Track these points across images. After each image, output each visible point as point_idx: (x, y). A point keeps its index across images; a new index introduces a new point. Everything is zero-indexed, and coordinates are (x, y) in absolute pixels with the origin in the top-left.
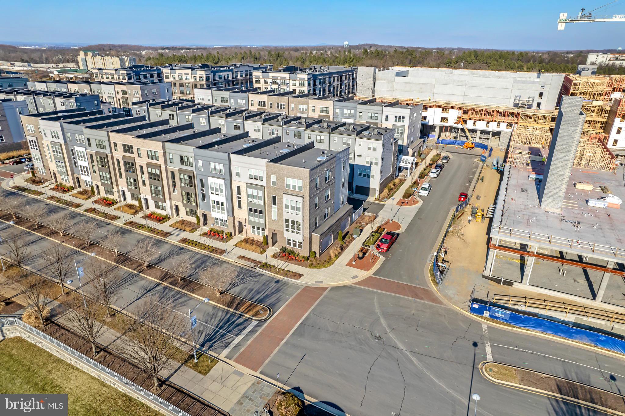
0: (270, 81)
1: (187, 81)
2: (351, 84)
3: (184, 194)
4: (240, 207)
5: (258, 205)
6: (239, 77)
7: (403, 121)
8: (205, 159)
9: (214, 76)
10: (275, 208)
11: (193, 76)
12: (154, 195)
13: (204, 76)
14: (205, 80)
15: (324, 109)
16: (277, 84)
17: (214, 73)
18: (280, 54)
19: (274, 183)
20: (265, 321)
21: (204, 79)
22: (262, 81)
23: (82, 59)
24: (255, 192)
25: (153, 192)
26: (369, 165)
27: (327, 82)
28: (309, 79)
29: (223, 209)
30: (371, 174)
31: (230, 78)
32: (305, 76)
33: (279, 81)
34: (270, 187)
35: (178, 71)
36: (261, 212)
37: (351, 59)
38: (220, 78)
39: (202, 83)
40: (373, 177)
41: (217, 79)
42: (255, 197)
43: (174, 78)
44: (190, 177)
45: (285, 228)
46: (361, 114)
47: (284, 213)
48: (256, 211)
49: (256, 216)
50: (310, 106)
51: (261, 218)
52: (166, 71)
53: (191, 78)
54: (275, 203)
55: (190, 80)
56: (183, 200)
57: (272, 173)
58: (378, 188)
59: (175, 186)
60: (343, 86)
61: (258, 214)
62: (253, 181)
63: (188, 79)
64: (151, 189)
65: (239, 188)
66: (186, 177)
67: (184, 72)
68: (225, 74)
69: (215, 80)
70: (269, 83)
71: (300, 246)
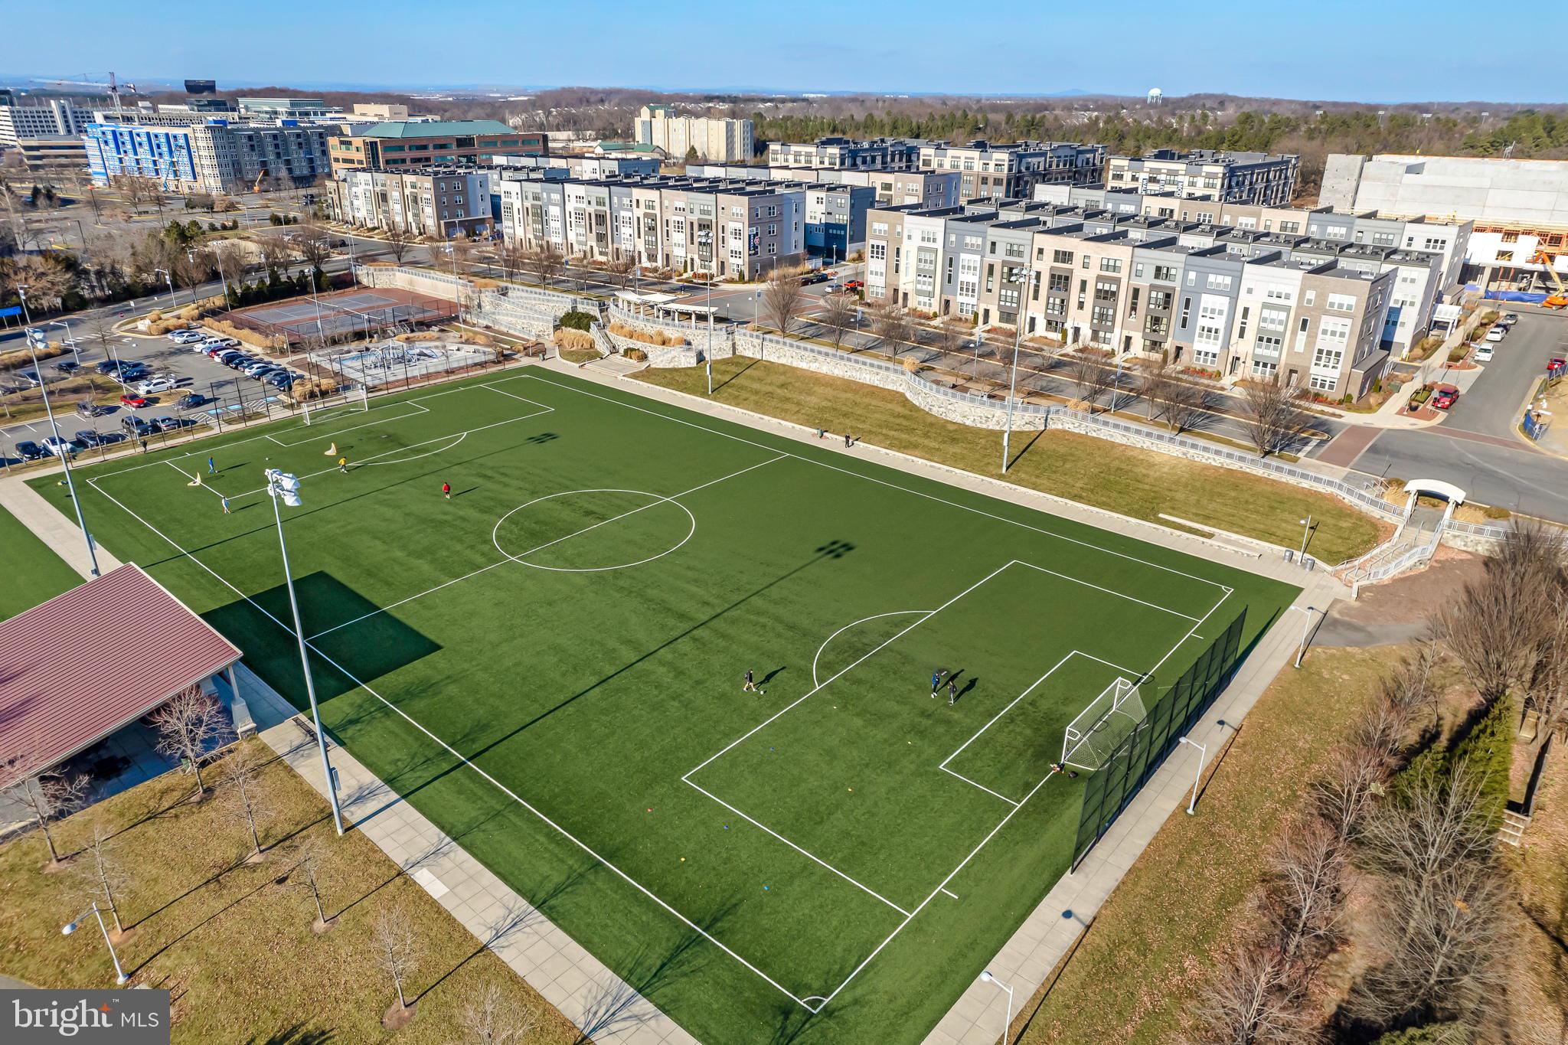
0: (1142, 176)
1: (968, 172)
2: (1280, 188)
3: (1149, 318)
4: (1241, 335)
5: (1276, 332)
6: (1054, 167)
7: (1442, 248)
8: (1201, 269)
9: (1020, 162)
10: (1302, 336)
11: (982, 162)
12: (1095, 321)
13: (1006, 164)
14: (1006, 171)
15: (1290, 225)
16: (1158, 182)
17: (1021, 157)
18: (1036, 121)
19: (1309, 301)
20: (1327, 441)
21: (1006, 168)
22: (1128, 176)
23: (643, 123)
24: (1274, 314)
25: (1096, 316)
26: (1399, 306)
27: (1247, 182)
28: (1224, 174)
29: (1216, 338)
30: (1400, 320)
31: (1042, 168)
32: (1219, 170)
33: (1162, 177)
34: (1303, 307)
35: (951, 152)
36: (1277, 342)
37: (1236, 137)
38: (1027, 168)
39: (998, 175)
40: (1403, 324)
41: (1023, 170)
42: (1273, 321)
43: (941, 165)
44: (1168, 296)
45: (1314, 361)
46: (1360, 234)
47: (1318, 339)
48: (1269, 340)
49: (1267, 348)
50: (1263, 218)
51: (1275, 349)
52: (927, 151)
53: (978, 167)
54: (1304, 328)
55: (976, 169)
56: (1145, 327)
57: (1310, 288)
58: (1408, 343)
59: (1134, 308)
60: (1269, 192)
61: (1273, 344)
62: (1274, 300)
63: (971, 168)
64: (1093, 313)
65: (1246, 310)
66: (1161, 295)
67: (963, 154)
68: (1035, 160)
69: (1020, 171)
70: (1140, 180)
71: (1331, 387)
